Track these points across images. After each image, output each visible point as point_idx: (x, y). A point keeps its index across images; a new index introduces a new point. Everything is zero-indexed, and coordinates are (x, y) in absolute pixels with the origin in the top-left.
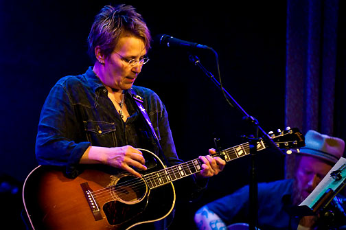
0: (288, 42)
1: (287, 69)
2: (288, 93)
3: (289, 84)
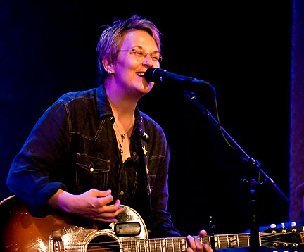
0: (293, 76)
1: (292, 106)
2: (293, 133)
3: (293, 122)
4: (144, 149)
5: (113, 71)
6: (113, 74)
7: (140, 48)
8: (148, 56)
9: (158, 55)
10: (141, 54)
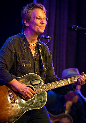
4: (40, 50)
5: (28, 25)
6: (28, 26)
7: (39, 16)
8: (43, 19)
9: (46, 18)
10: (40, 18)
